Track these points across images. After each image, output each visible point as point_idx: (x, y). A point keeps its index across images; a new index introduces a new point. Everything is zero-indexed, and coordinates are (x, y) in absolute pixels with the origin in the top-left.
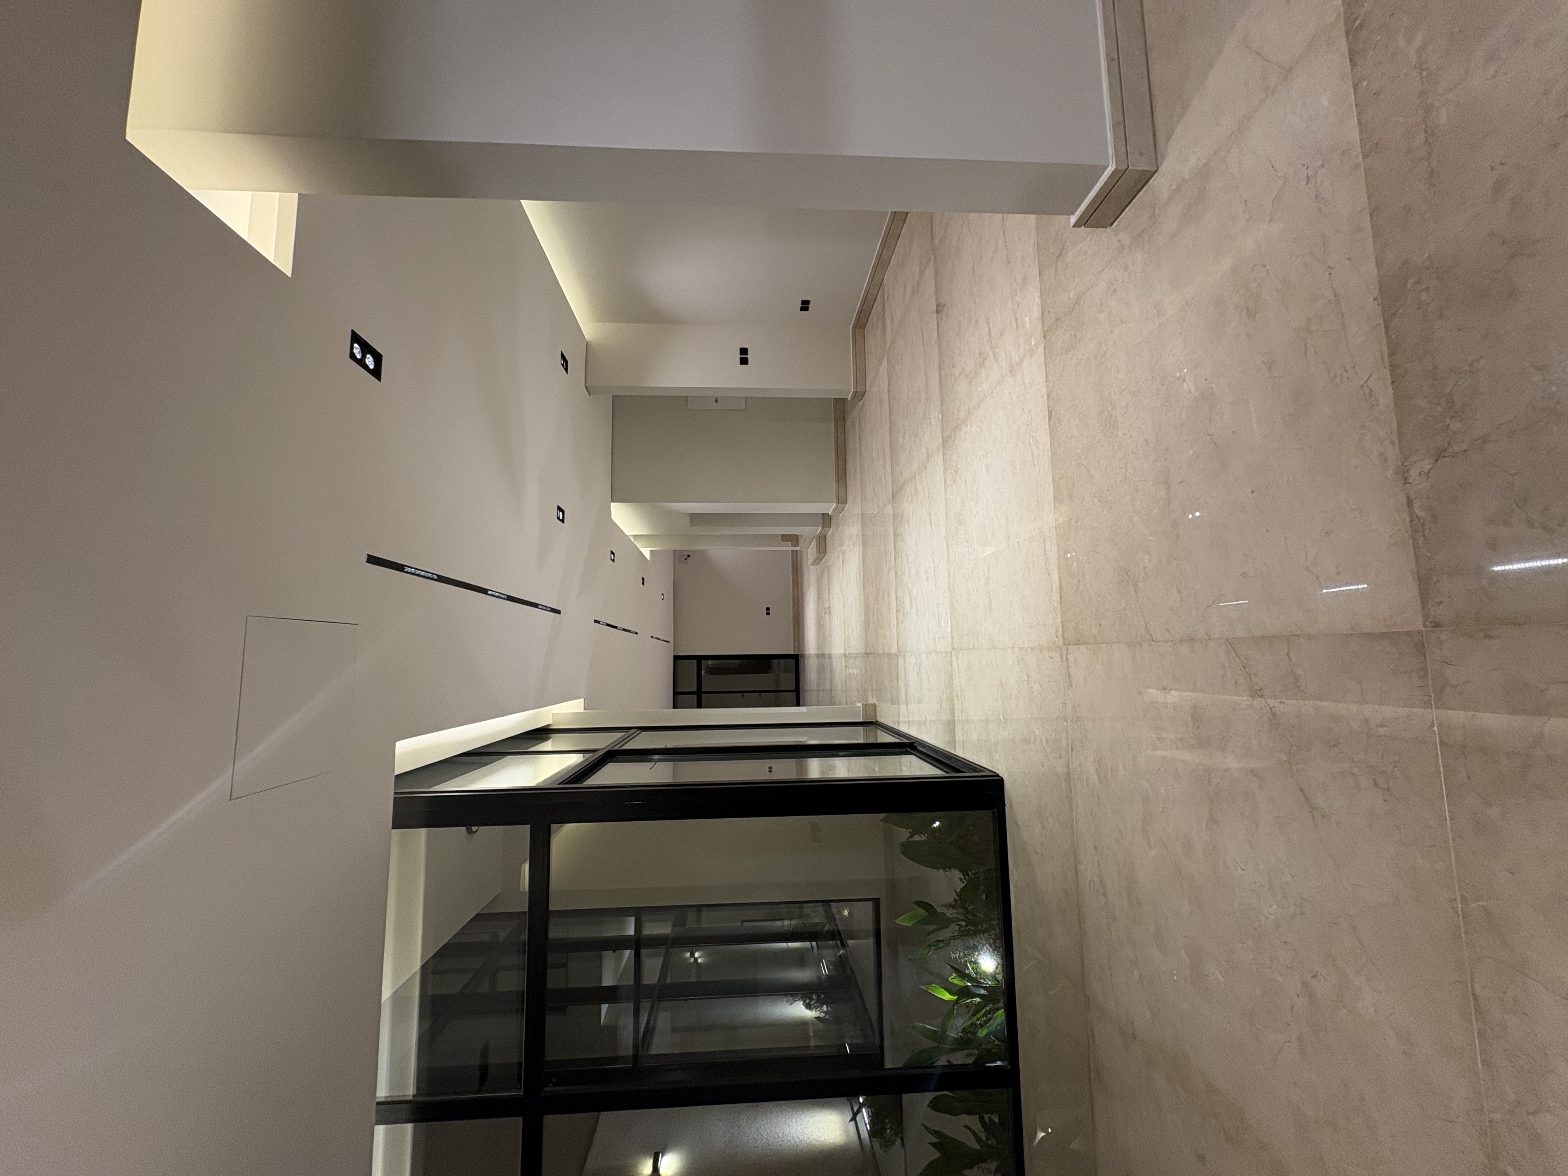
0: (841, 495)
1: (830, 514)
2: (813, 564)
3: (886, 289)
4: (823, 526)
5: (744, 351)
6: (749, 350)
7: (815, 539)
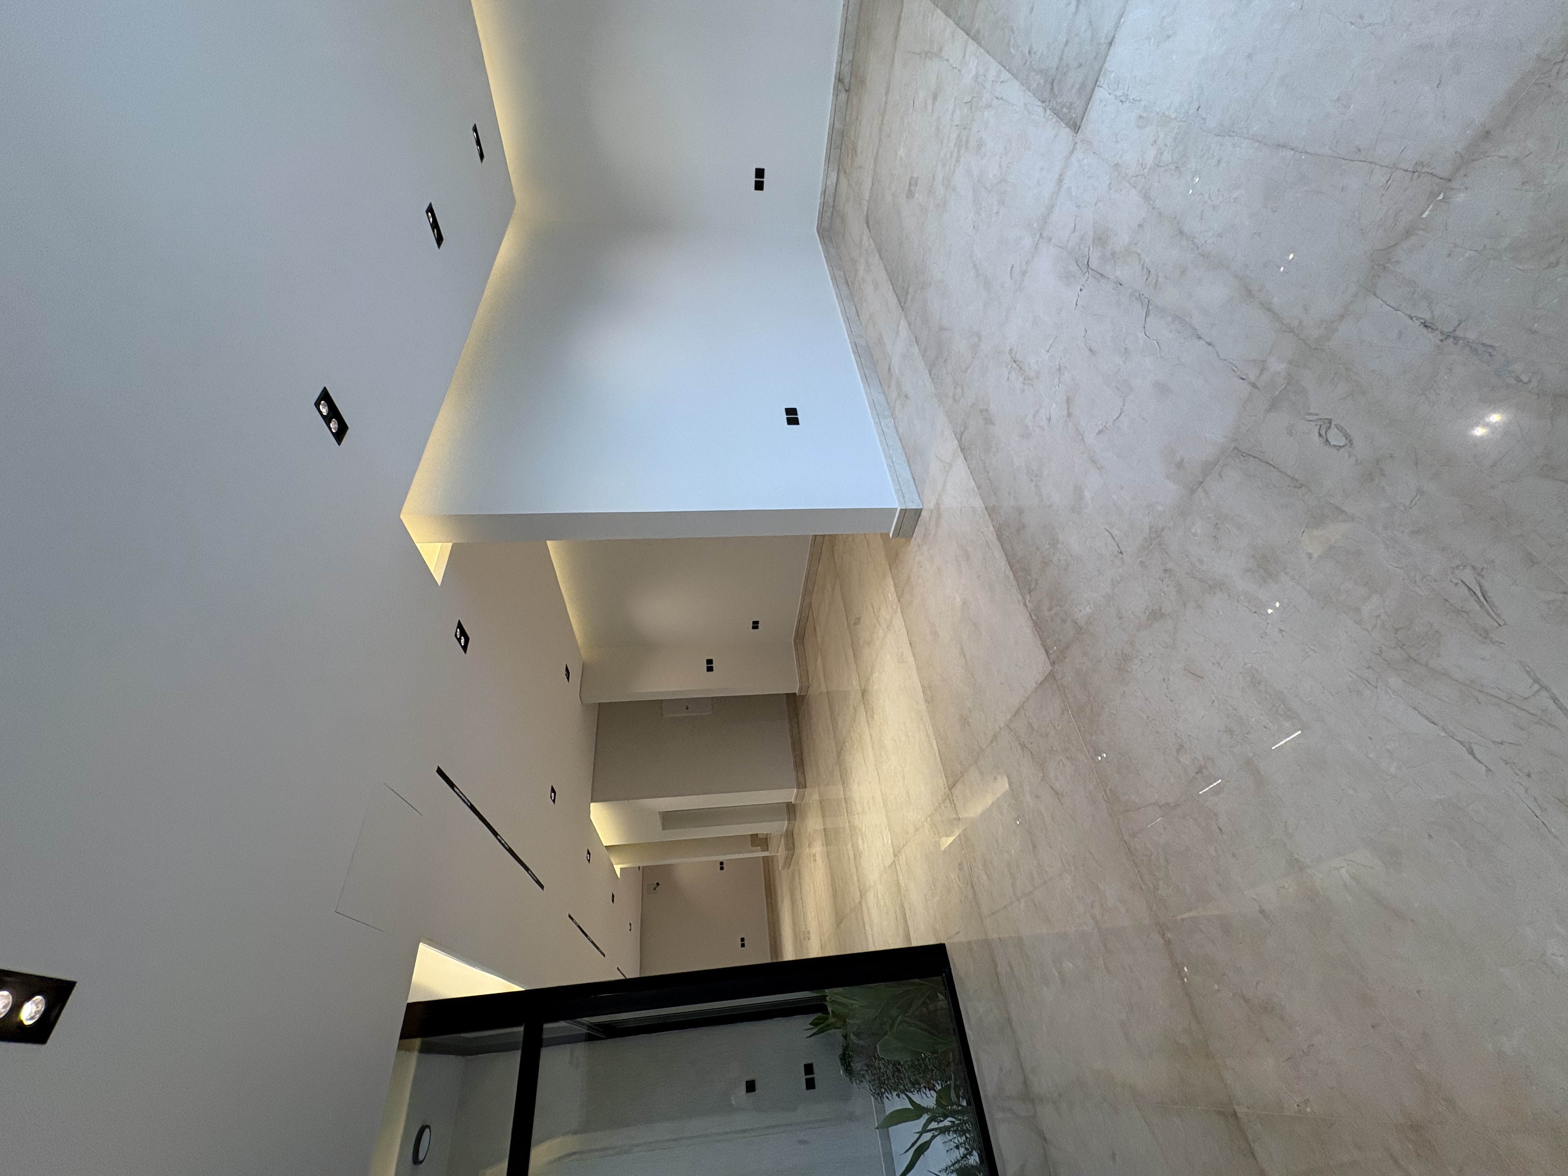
0: (801, 780)
1: (793, 803)
2: (783, 868)
3: (813, 607)
4: (789, 820)
5: (709, 662)
6: (714, 661)
7: (783, 837)
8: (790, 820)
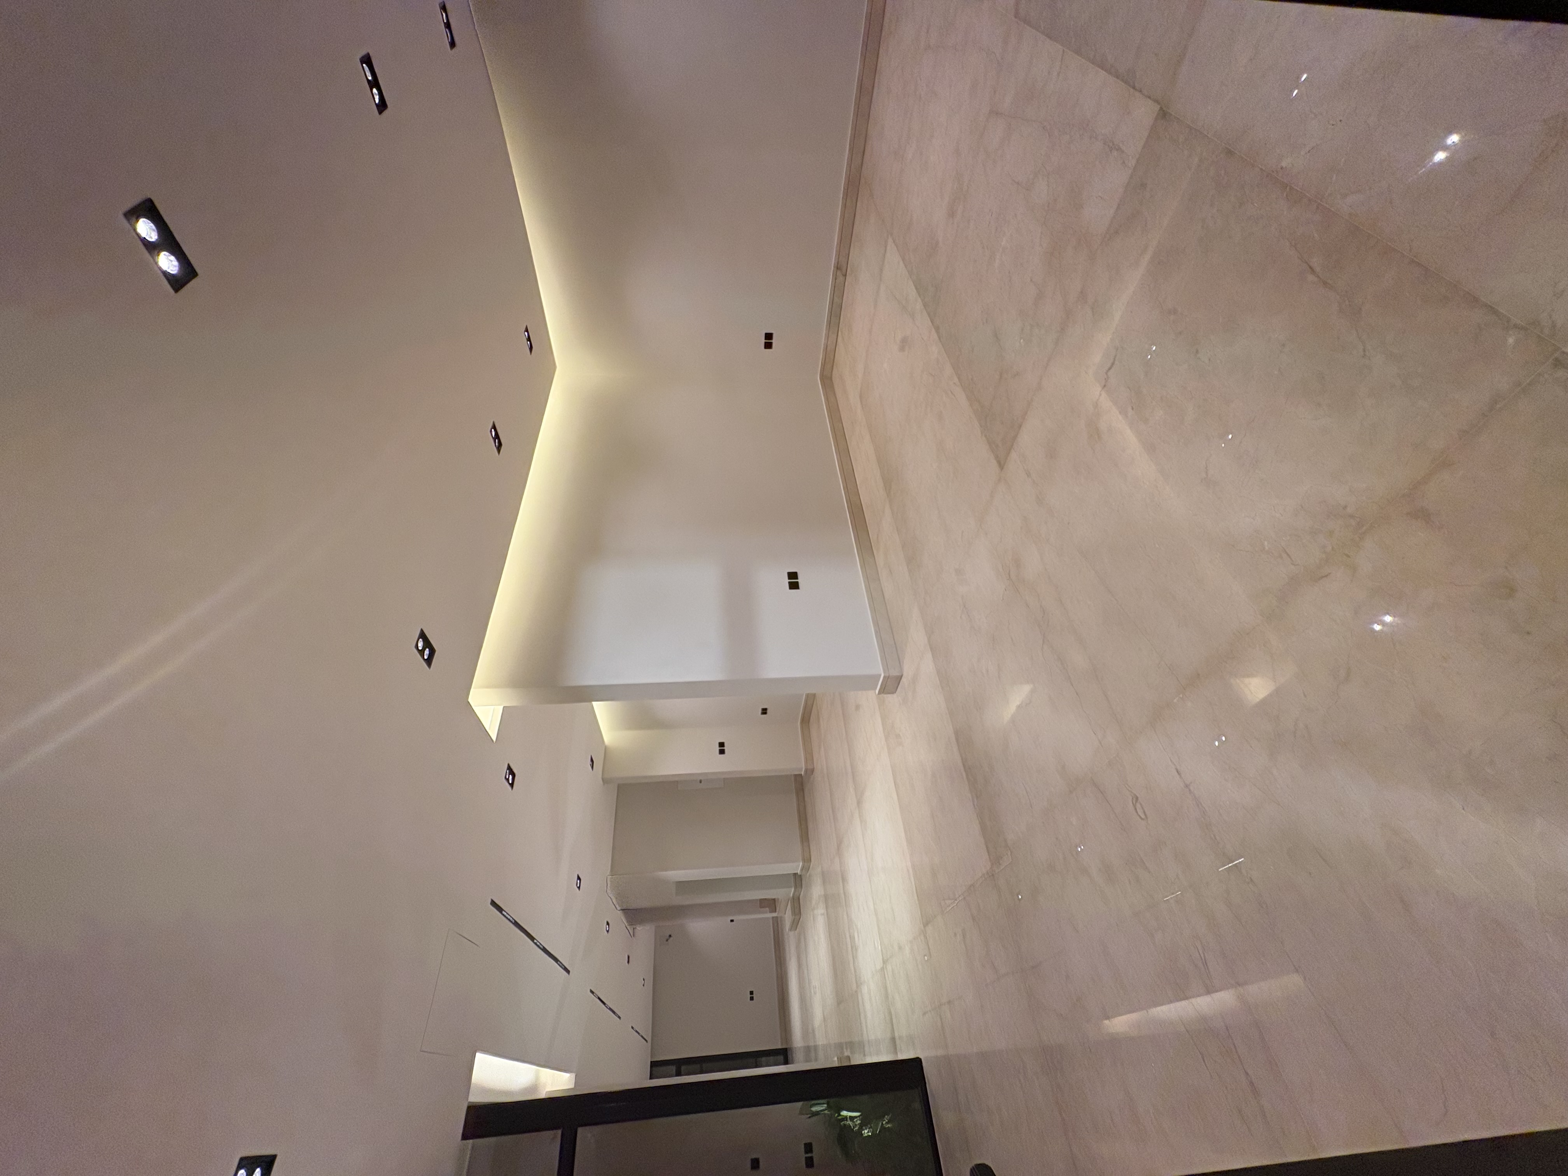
0: (806, 853)
1: (799, 873)
2: (790, 930)
5: (721, 745)
6: (725, 744)
7: (790, 902)
8: (796, 888)
